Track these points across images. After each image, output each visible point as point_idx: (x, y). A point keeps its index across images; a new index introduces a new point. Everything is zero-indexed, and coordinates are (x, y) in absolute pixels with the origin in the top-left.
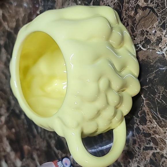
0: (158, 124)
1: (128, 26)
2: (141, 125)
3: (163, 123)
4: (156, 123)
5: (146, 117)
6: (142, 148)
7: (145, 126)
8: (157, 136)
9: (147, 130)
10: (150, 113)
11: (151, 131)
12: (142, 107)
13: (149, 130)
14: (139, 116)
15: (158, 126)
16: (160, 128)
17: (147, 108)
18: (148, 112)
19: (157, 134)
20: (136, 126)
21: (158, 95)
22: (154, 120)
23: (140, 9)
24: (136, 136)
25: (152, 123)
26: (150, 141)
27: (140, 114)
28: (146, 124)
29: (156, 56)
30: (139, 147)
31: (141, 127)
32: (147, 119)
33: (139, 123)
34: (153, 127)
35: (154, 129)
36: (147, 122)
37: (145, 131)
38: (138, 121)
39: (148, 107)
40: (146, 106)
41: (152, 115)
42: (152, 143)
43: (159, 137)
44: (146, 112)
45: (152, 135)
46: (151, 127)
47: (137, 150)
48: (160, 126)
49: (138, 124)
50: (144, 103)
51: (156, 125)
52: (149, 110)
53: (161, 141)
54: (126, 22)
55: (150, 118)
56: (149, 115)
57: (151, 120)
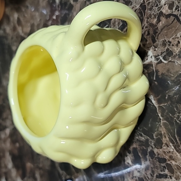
0: (175, 148)
1: (149, 35)
2: (156, 149)
4: (173, 147)
5: (162, 139)
6: (155, 175)
7: (161, 150)
8: (174, 163)
9: (163, 155)
10: (166, 135)
11: (167, 157)
12: (158, 127)
13: (164, 155)
14: (155, 137)
15: (175, 151)
16: (177, 153)
17: (164, 129)
18: (165, 133)
19: (173, 160)
20: (150, 149)
21: (178, 114)
22: (171, 143)
23: (164, 17)
24: (149, 160)
25: (168, 147)
26: (164, 167)
28: (161, 148)
29: (178, 70)
30: (152, 173)
31: (156, 150)
32: (163, 141)
33: (153, 146)
34: (170, 152)
35: (171, 154)
36: (163, 145)
37: (159, 156)
38: (153, 143)
39: (166, 128)
40: (163, 127)
41: (169, 138)
42: (167, 170)
43: (176, 163)
44: (163, 133)
45: (167, 160)
46: (167, 152)
47: (149, 177)
48: (177, 151)
49: (152, 147)
50: (162, 123)
51: (173, 149)
52: (166, 131)
53: (177, 168)
54: (147, 30)
55: (167, 141)
56: (165, 137)
57: (168, 143)
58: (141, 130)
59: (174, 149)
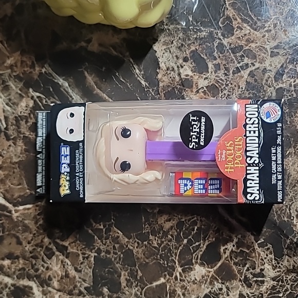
0: (251, 26)
2: (226, 39)
3: (259, 24)
4: (249, 28)
5: (232, 24)
6: (231, 72)
7: (233, 38)
8: (253, 45)
10: (237, 17)
11: (242, 42)
12: (224, 11)
13: (238, 41)
14: (221, 26)
15: (252, 30)
16: (256, 32)
17: (232, 11)
19: (252, 42)
20: (217, 43)
22: (245, 24)
24: (219, 57)
25: (242, 30)
26: (242, 56)
27: (221, 23)
28: (233, 34)
30: (226, 72)
31: (225, 42)
32: (233, 26)
33: (222, 37)
34: (245, 35)
35: (246, 37)
36: (235, 30)
37: (232, 46)
38: (220, 34)
39: (234, 9)
40: (229, 9)
41: (240, 19)
42: (246, 58)
43: (257, 45)
44: (231, 17)
45: (244, 46)
46: (241, 36)
47: (223, 79)
48: (256, 30)
49: (220, 39)
50: (227, 5)
53: (259, 49)
55: (238, 23)
56: (236, 20)
57: (240, 26)
58: (199, 24)
59: (250, 29)
